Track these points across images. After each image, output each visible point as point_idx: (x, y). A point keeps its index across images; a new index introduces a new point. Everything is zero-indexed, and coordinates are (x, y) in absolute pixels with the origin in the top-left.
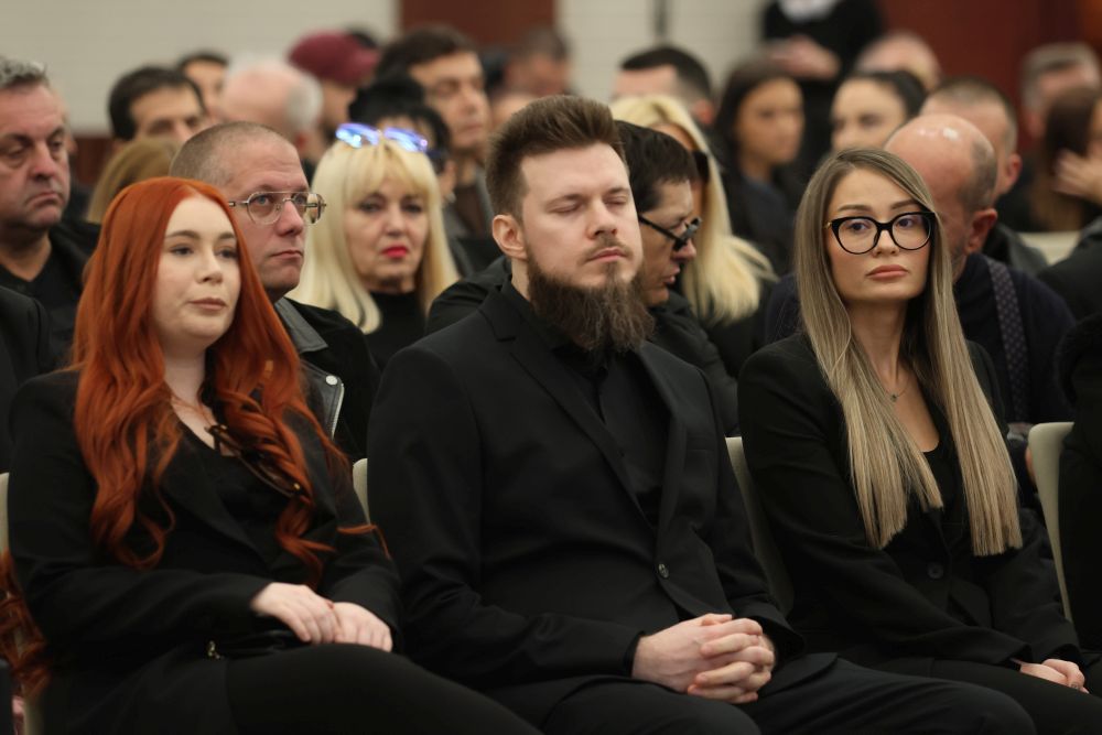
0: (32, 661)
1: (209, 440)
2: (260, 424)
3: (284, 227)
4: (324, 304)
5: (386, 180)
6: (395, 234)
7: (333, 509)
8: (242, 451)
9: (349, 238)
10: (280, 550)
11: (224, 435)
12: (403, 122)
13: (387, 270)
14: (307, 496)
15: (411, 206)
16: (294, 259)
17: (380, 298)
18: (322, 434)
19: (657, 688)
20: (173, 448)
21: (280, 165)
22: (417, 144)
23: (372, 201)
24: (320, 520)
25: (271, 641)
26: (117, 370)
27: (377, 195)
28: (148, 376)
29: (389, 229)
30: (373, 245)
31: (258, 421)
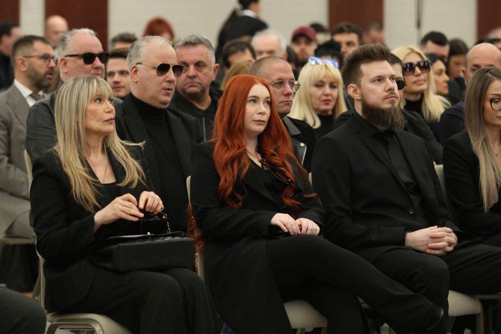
0: (199, 239)
1: (259, 164)
2: (277, 160)
3: (286, 92)
4: (301, 119)
5: (325, 76)
6: (327, 95)
7: (302, 189)
8: (271, 168)
9: (311, 96)
10: (283, 203)
11: (265, 163)
12: (329, 57)
13: (323, 107)
14: (293, 184)
15: (333, 86)
16: (289, 104)
17: (320, 116)
18: (298, 163)
19: (413, 251)
20: (247, 167)
21: (285, 71)
22: (334, 64)
23: (320, 84)
24: (298, 192)
25: (280, 234)
26: (228, 142)
27: (321, 82)
28: (240, 145)
29: (325, 93)
30: (319, 99)
31: (276, 159)
